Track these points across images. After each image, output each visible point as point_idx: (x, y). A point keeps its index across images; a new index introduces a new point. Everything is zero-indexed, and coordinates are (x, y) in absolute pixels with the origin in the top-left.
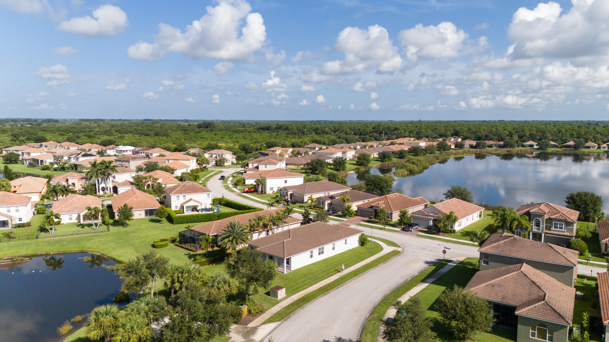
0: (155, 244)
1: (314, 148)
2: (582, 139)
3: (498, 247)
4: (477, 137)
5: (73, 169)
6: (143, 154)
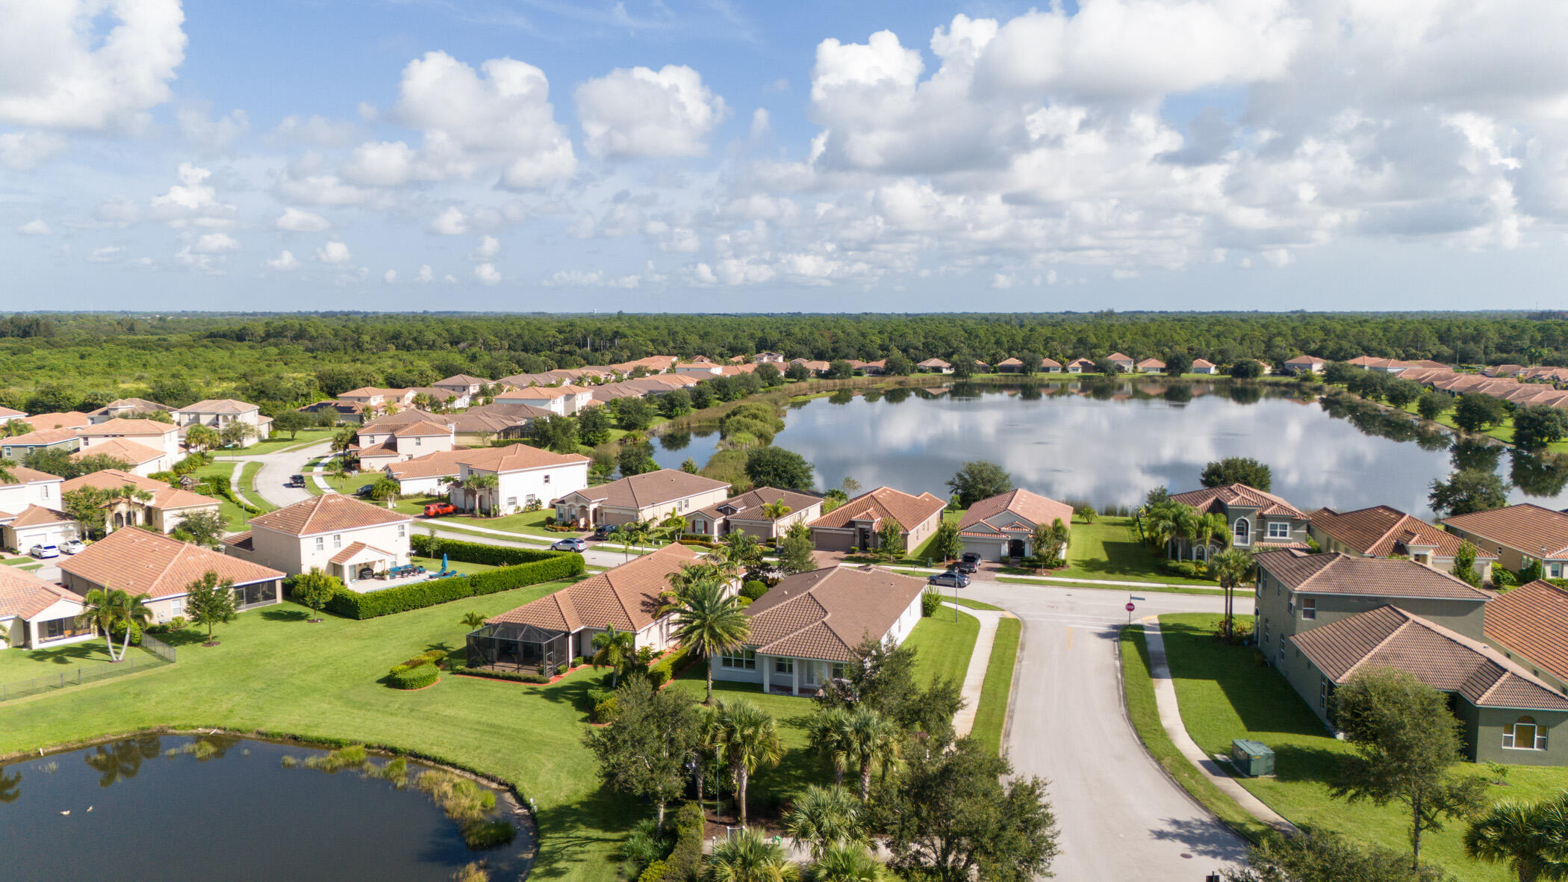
0: (401, 677)
2: (1027, 353)
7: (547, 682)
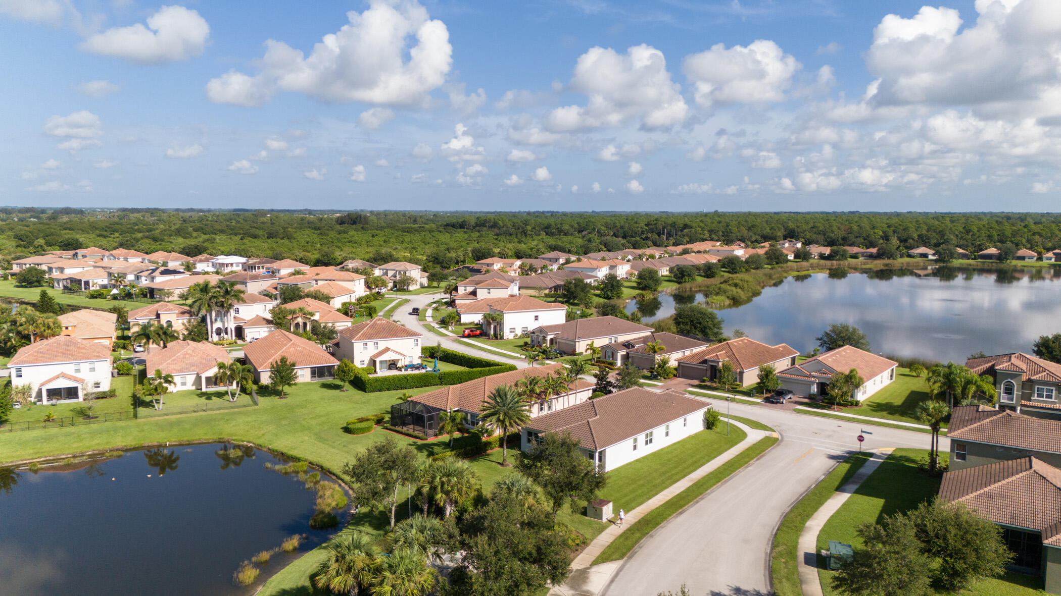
0: (350, 426)
1: (557, 260)
2: (1009, 244)
3: (981, 430)
4: (828, 240)
5: (145, 296)
6: (261, 270)
7: (426, 439)
